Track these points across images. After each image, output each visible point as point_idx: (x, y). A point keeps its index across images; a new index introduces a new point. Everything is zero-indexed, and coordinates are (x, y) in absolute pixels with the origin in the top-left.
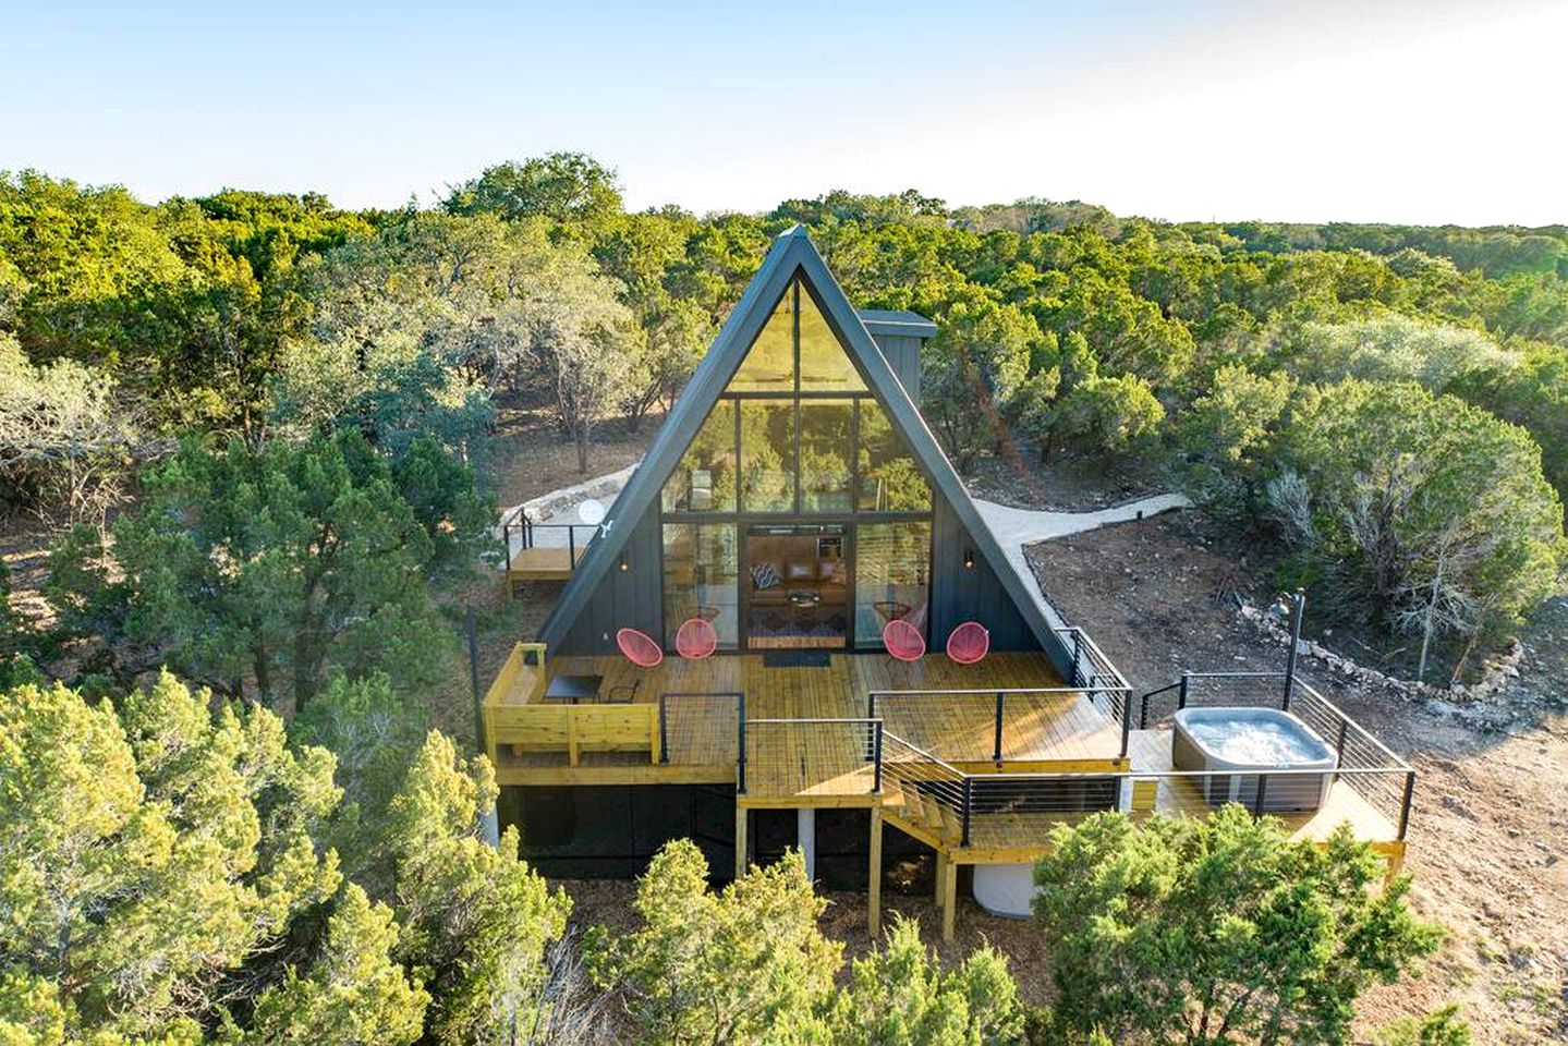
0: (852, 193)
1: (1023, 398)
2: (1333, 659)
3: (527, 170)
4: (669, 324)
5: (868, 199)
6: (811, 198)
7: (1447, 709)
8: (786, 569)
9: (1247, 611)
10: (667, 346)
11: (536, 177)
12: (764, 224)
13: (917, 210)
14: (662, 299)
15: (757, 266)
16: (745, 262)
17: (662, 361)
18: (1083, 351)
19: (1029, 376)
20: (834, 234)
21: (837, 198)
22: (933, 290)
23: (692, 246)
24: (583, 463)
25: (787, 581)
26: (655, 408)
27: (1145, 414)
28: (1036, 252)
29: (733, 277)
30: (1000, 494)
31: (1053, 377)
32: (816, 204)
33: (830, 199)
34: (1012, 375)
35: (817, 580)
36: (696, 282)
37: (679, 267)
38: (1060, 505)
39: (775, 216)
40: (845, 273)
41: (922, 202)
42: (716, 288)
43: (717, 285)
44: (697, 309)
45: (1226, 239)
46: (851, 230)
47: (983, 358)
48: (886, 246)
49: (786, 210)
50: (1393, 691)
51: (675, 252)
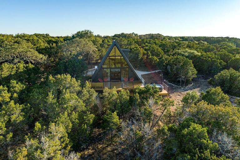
0: (125, 33)
1: (142, 59)
2: (172, 84)
3: (82, 32)
4: (101, 51)
5: (127, 34)
6: (119, 34)
7: (183, 89)
8: (115, 75)
9: (164, 80)
10: (100, 53)
11: (83, 33)
12: (112, 38)
13: (134, 35)
14: (100, 48)
15: (111, 44)
16: (109, 43)
17: (100, 55)
18: (150, 54)
19: (143, 56)
20: (122, 39)
21: (123, 34)
22: (133, 46)
23: (103, 41)
24: (91, 67)
25: (115, 76)
26: (99, 61)
27: (157, 60)
28: (148, 41)
29: (108, 45)
30: (140, 70)
31: (146, 56)
32: (120, 35)
33: (122, 34)
34: (141, 56)
35: (118, 76)
36: (104, 46)
37: (102, 44)
38: (146, 71)
39: (114, 36)
40: (123, 45)
41: (135, 34)
42: (106, 47)
43: (106, 46)
44: (104, 49)
45: (180, 39)
46: (124, 39)
47: (137, 54)
48: (128, 41)
49: (115, 36)
50: (178, 87)
51: (101, 42)
